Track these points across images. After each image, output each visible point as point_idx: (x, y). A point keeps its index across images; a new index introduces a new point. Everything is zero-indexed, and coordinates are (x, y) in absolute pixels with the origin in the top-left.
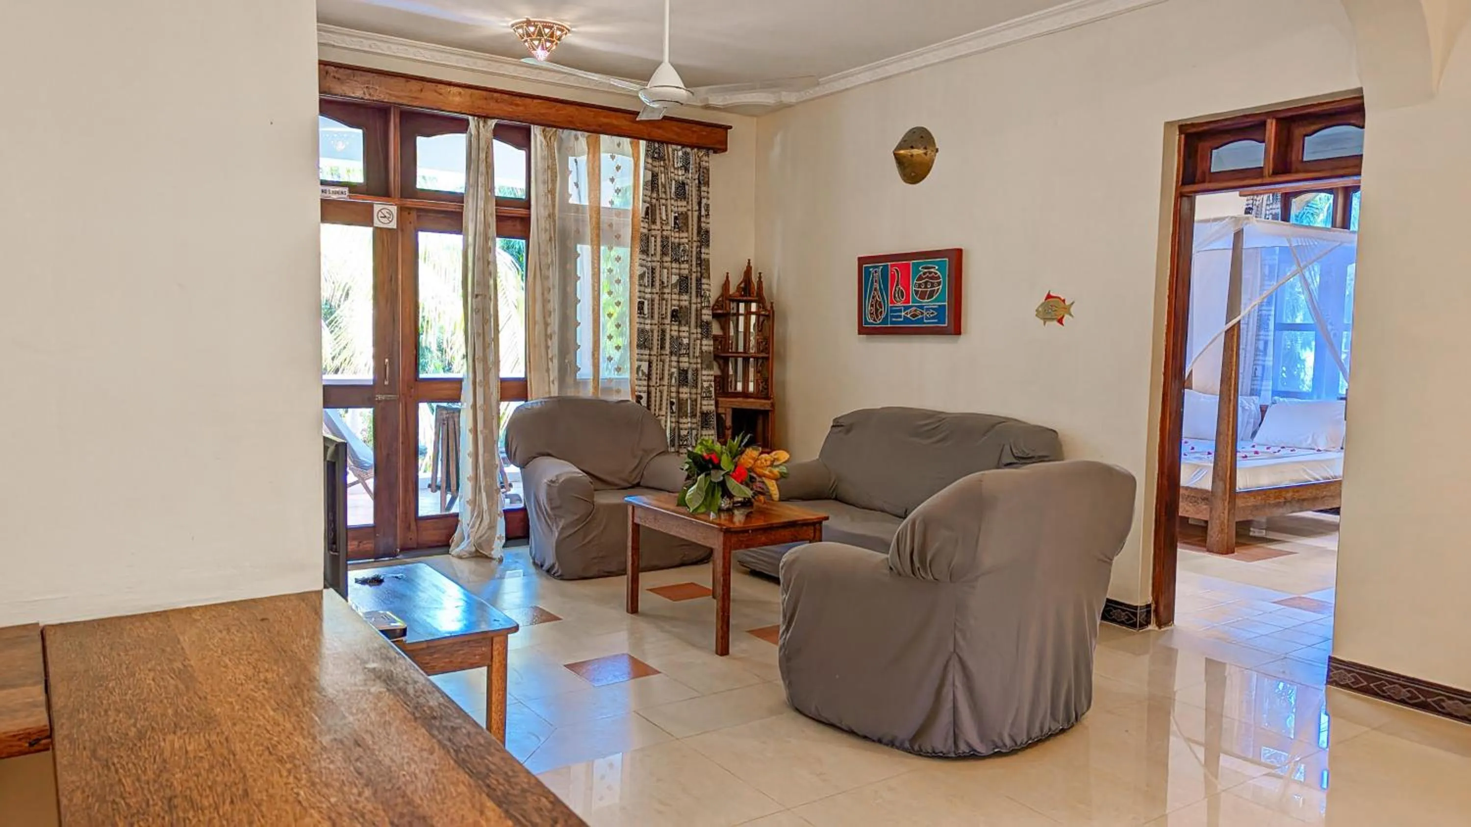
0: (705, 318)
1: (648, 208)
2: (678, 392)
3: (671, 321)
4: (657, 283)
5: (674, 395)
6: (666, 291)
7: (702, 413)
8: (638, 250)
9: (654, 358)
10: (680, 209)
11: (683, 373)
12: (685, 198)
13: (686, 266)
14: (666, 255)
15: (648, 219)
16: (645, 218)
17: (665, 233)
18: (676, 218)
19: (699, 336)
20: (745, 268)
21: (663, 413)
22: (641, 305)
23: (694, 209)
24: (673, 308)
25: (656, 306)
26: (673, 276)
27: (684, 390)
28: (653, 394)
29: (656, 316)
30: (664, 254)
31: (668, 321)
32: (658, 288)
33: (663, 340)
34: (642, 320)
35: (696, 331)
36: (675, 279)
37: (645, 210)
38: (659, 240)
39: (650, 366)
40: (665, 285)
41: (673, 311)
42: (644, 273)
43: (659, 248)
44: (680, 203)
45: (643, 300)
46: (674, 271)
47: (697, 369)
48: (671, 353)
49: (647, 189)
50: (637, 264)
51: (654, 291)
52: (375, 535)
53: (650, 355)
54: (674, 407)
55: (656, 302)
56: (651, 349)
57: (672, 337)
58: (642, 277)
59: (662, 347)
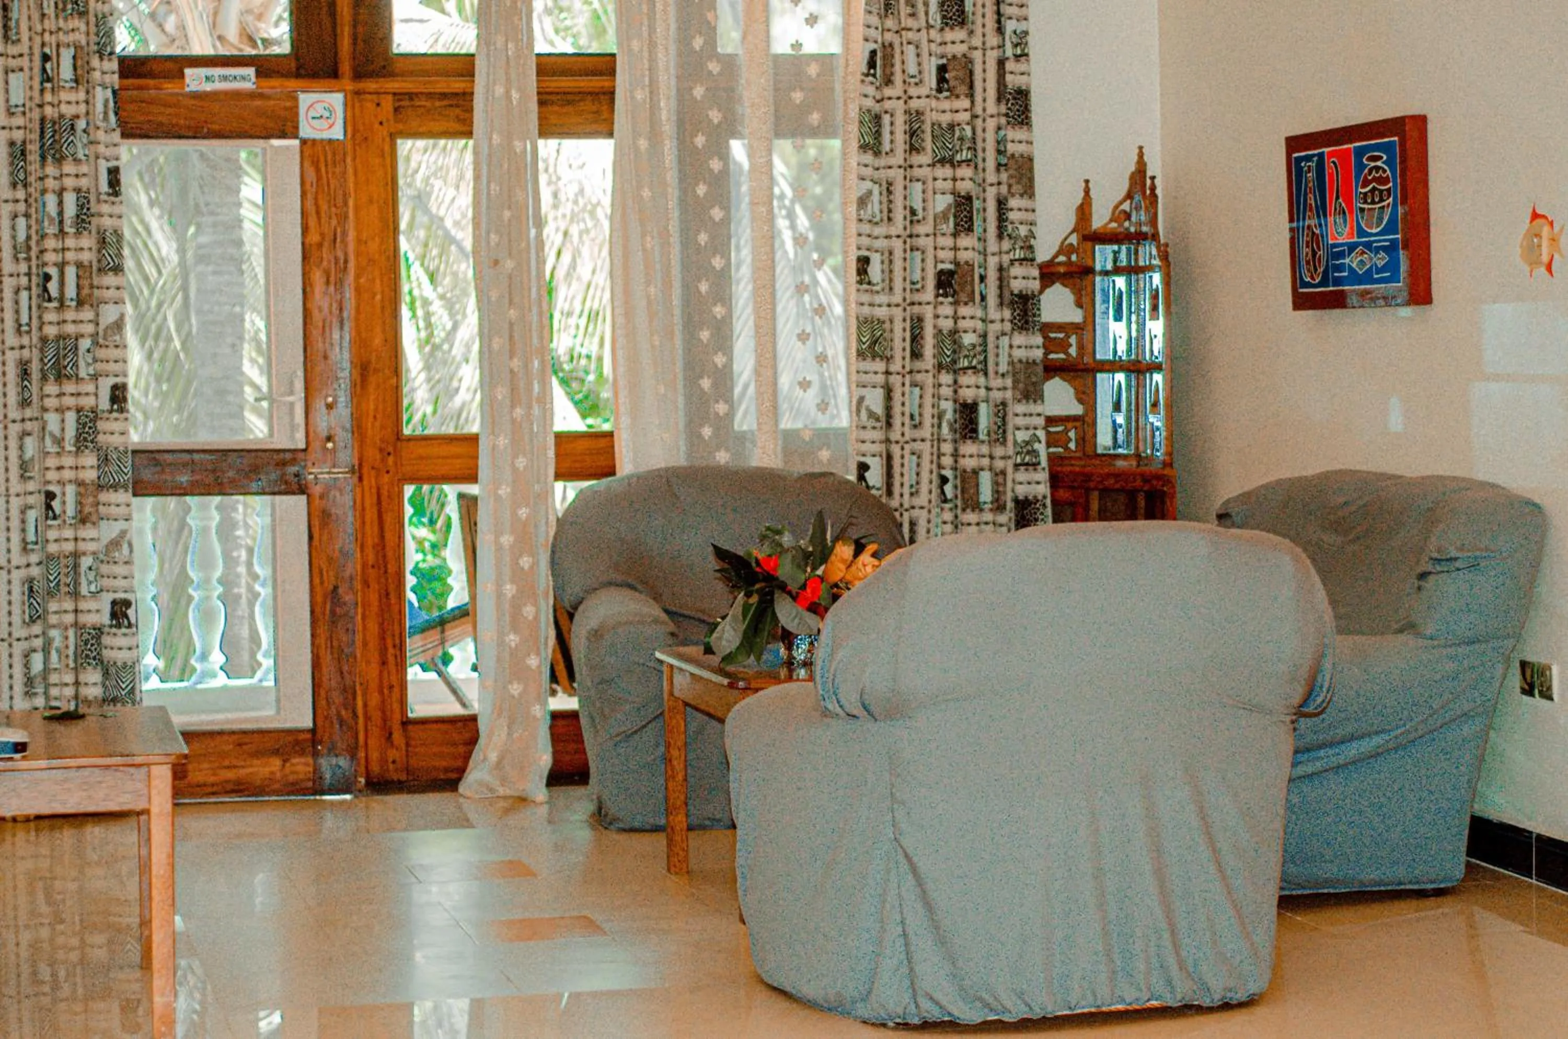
0: (1017, 286)
1: (873, 53)
2: (956, 455)
3: (937, 296)
4: (899, 214)
5: (947, 461)
6: (921, 229)
7: (1016, 501)
8: (855, 145)
9: (895, 380)
10: (950, 50)
11: (968, 411)
12: (962, 23)
13: (965, 172)
14: (918, 151)
15: (874, 76)
16: (867, 75)
17: (914, 104)
18: (942, 69)
19: (1008, 326)
20: (1132, 168)
21: (922, 500)
22: (863, 262)
23: (988, 45)
24: (941, 266)
25: (898, 265)
26: (938, 196)
27: (968, 448)
28: (897, 462)
29: (898, 284)
30: (913, 149)
31: (929, 294)
32: (901, 227)
33: (916, 338)
34: (866, 298)
35: (1001, 317)
36: (943, 202)
37: (867, 55)
38: (900, 119)
39: (889, 397)
40: (920, 217)
41: (941, 273)
42: (870, 193)
43: (900, 137)
44: (949, 35)
45: (866, 253)
46: (940, 184)
47: (1004, 404)
48: (940, 367)
49: (870, 12)
50: (853, 177)
51: (893, 231)
52: (314, 747)
53: (888, 373)
54: (948, 489)
55: (898, 254)
56: (889, 359)
57: (939, 332)
58: (862, 202)
59: (916, 355)
